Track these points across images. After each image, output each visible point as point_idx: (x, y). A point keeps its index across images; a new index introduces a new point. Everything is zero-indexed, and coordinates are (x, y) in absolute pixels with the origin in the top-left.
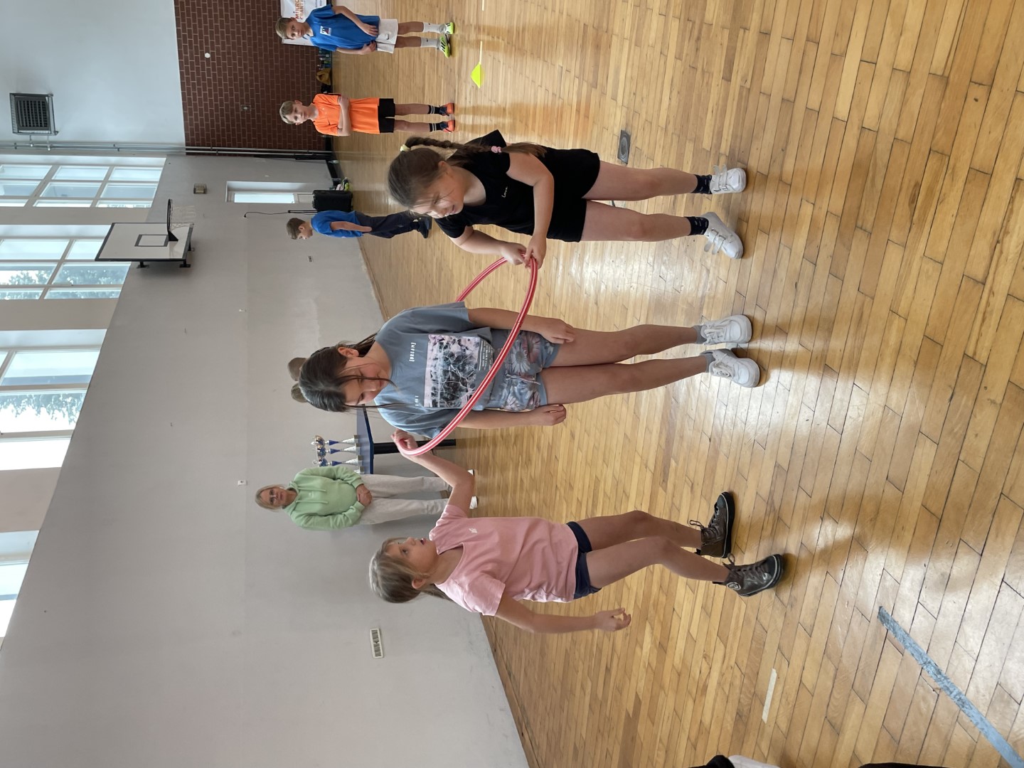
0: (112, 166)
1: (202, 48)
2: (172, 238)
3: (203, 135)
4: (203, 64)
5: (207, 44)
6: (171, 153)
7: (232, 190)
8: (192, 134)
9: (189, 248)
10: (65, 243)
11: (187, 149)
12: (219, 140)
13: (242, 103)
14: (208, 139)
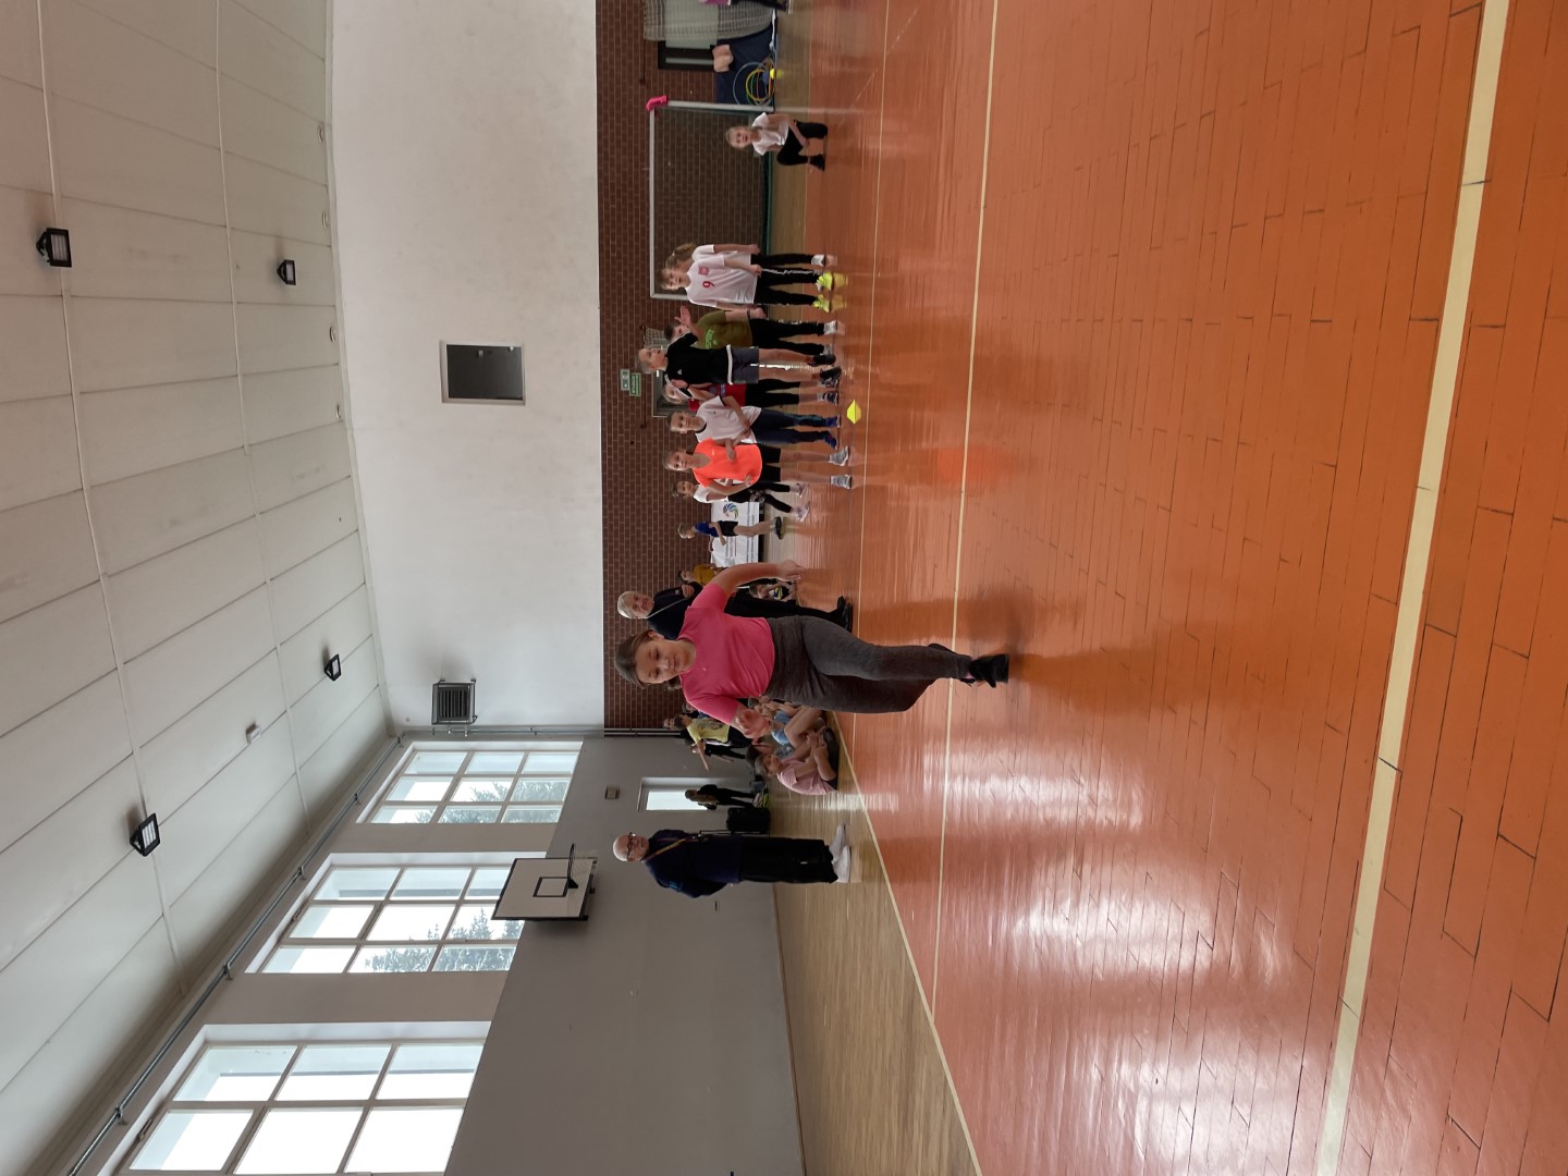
0: (527, 751)
2: (572, 884)
3: (623, 716)
6: (587, 735)
7: (646, 788)
8: (612, 715)
9: (591, 891)
10: (467, 872)
11: (605, 731)
12: (639, 721)
14: (628, 720)
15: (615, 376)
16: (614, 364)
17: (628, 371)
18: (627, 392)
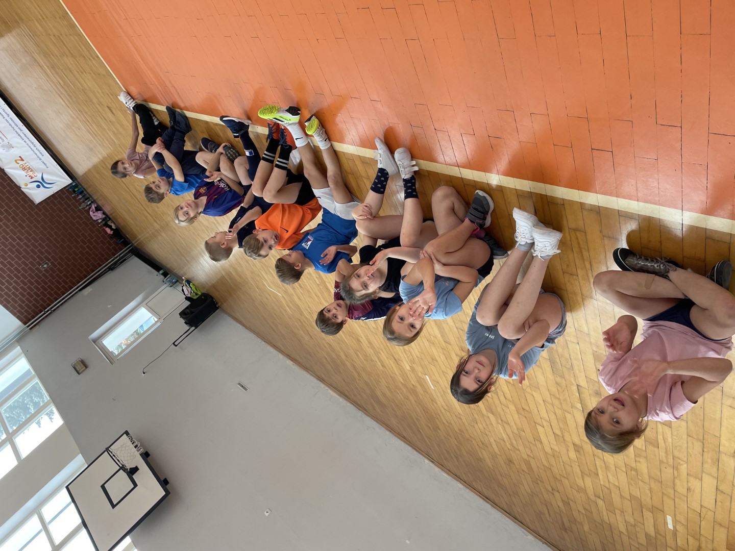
2: (131, 471)
3: (29, 307)
6: (17, 339)
7: (98, 341)
8: (22, 314)
11: (28, 326)
12: (45, 301)
13: (39, 264)
14: (37, 307)
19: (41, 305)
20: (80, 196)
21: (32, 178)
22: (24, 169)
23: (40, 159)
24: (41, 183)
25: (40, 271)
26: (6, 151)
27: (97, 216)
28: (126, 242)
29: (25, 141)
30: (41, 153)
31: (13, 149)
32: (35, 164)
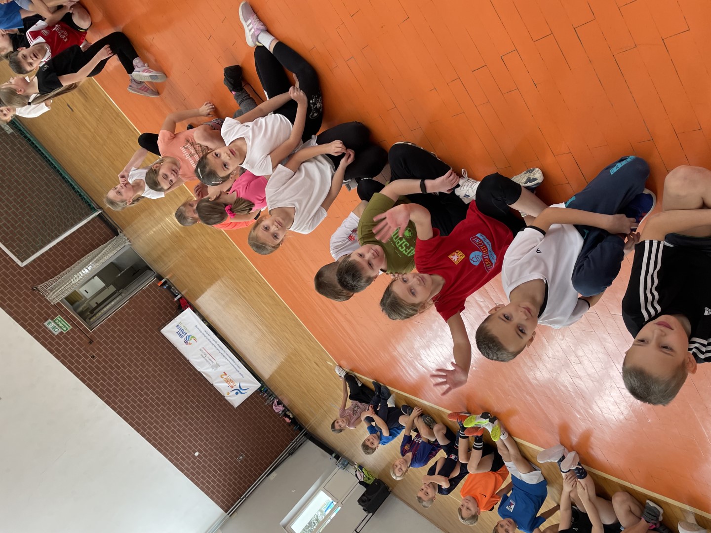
1: (190, 453)
3: (229, 496)
4: (198, 461)
5: (191, 448)
6: (220, 528)
8: (224, 503)
11: (228, 514)
12: (240, 489)
13: (236, 457)
14: (235, 495)
15: (44, 331)
16: (37, 324)
17: (50, 320)
18: (61, 333)
19: (238, 493)
20: (266, 394)
21: (232, 387)
22: (227, 382)
23: (238, 372)
24: (239, 391)
25: (237, 463)
26: (215, 370)
27: (279, 409)
28: (301, 428)
29: (228, 360)
30: (239, 367)
31: (219, 368)
32: (235, 376)
